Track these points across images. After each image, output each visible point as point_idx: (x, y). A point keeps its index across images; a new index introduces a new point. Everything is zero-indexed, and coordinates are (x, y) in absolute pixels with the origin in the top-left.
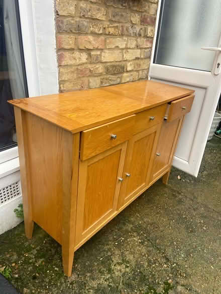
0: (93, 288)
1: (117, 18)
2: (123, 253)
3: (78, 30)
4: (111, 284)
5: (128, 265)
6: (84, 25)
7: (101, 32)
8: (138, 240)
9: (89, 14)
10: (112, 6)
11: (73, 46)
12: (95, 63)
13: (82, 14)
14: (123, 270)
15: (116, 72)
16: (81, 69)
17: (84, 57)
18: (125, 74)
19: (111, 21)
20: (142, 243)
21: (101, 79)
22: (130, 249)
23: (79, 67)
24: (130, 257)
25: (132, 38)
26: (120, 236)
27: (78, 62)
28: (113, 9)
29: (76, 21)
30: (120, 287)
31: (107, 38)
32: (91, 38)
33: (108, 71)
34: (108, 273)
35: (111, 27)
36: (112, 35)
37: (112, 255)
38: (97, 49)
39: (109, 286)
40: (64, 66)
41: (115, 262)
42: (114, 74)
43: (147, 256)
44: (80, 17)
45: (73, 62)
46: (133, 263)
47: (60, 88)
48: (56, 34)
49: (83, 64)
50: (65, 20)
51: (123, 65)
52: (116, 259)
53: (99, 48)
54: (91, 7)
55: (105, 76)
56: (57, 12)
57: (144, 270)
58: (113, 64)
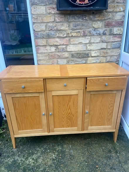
0: (14, 159)
1: (78, 27)
2: (40, 156)
3: (48, 36)
4: (20, 163)
5: (35, 163)
6: (52, 34)
7: (65, 36)
8: (54, 157)
9: (55, 28)
10: (74, 21)
11: (45, 44)
12: (61, 52)
13: (50, 29)
14: (31, 162)
15: (80, 57)
16: (51, 55)
17: (53, 49)
18: (90, 58)
19: (73, 29)
20: (53, 160)
21: (67, 60)
22: (45, 158)
23: (50, 54)
24: (40, 161)
25: (96, 37)
26: (49, 149)
27: (49, 51)
28: (74, 23)
29: (46, 33)
30: (21, 168)
31: (71, 38)
32: (57, 40)
33: (73, 56)
34: (25, 159)
35: (73, 33)
36: (75, 36)
37: (35, 153)
38: (63, 45)
39: (19, 164)
40: (40, 53)
41: (33, 157)
42: (79, 58)
43: (47, 166)
44: (49, 30)
45: (46, 51)
46: (38, 164)
47: (38, 63)
48: (34, 39)
49: (53, 52)
50: (39, 33)
51: (87, 53)
52: (34, 157)
53: (64, 44)
54: (56, 25)
55: (71, 59)
56: (34, 30)
57: (38, 171)
58: (78, 52)
